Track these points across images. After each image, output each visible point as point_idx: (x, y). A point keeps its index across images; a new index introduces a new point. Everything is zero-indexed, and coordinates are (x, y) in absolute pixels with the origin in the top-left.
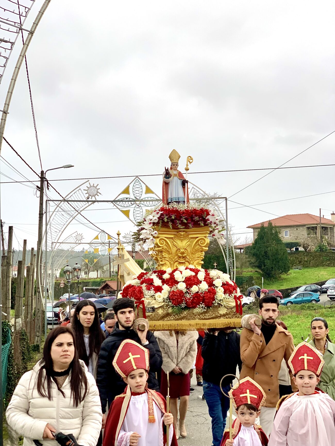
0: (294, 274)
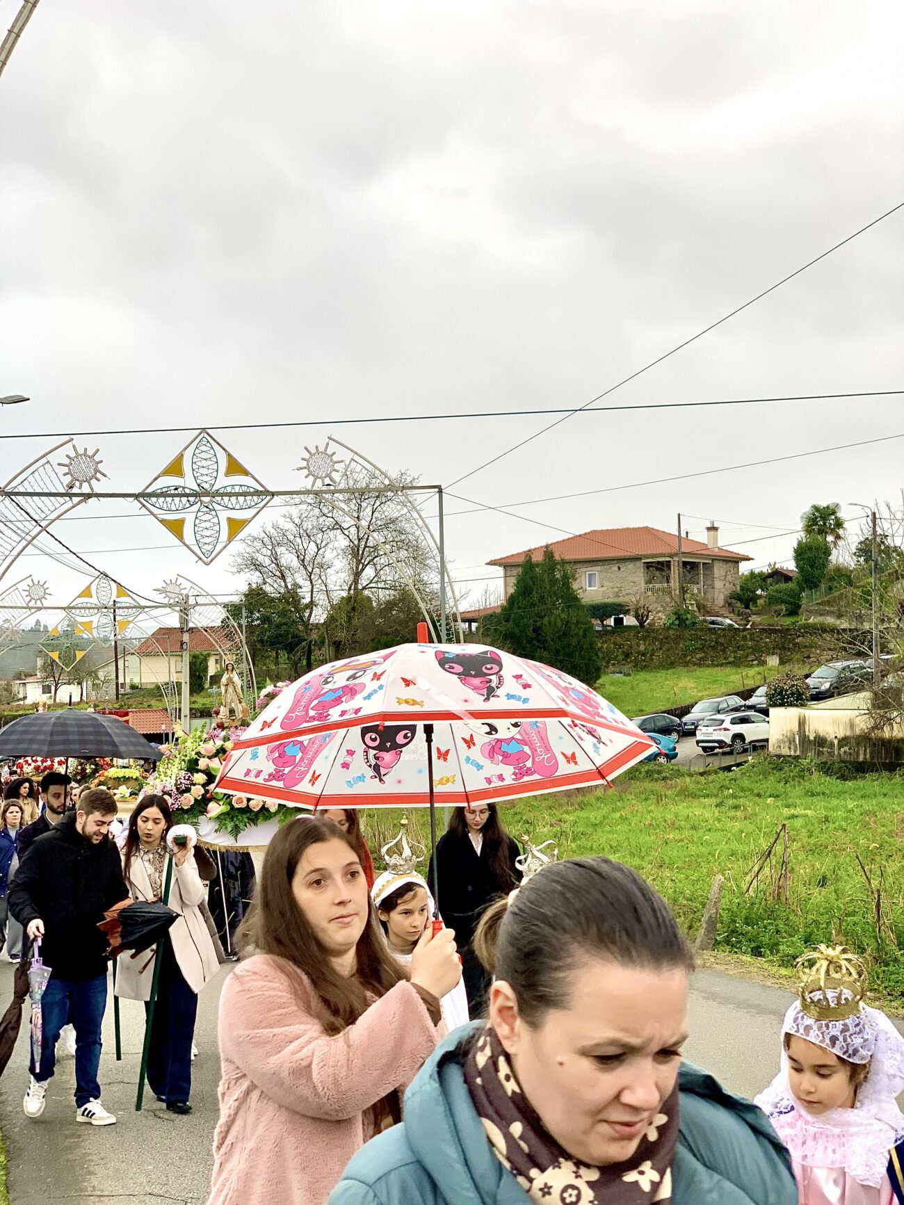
0: (612, 688)
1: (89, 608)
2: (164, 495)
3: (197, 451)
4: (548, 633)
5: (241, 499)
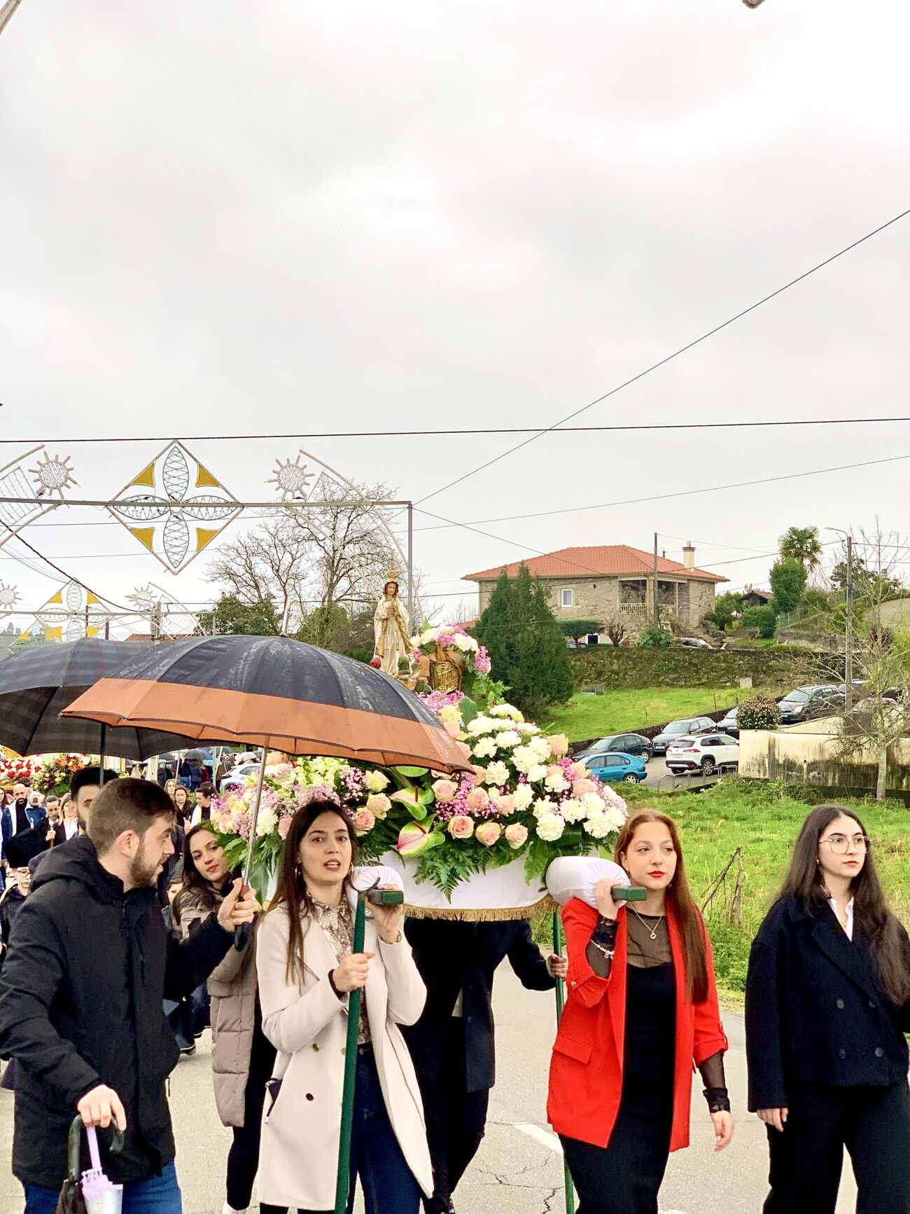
0: (584, 707)
1: (59, 614)
2: (133, 504)
3: (169, 461)
4: (521, 651)
5: (211, 510)
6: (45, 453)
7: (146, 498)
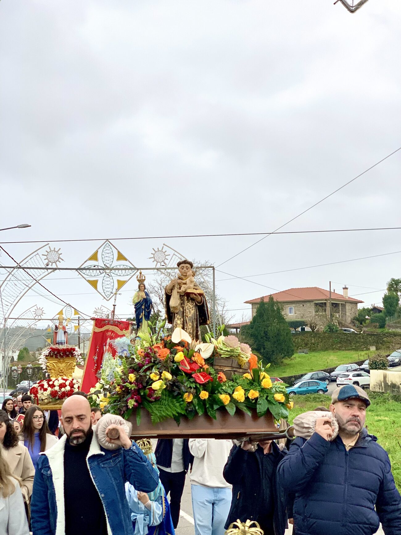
0: (299, 359)
2: (89, 269)
3: (104, 249)
4: (270, 334)
5: (124, 271)
6: (49, 247)
7: (94, 266)
